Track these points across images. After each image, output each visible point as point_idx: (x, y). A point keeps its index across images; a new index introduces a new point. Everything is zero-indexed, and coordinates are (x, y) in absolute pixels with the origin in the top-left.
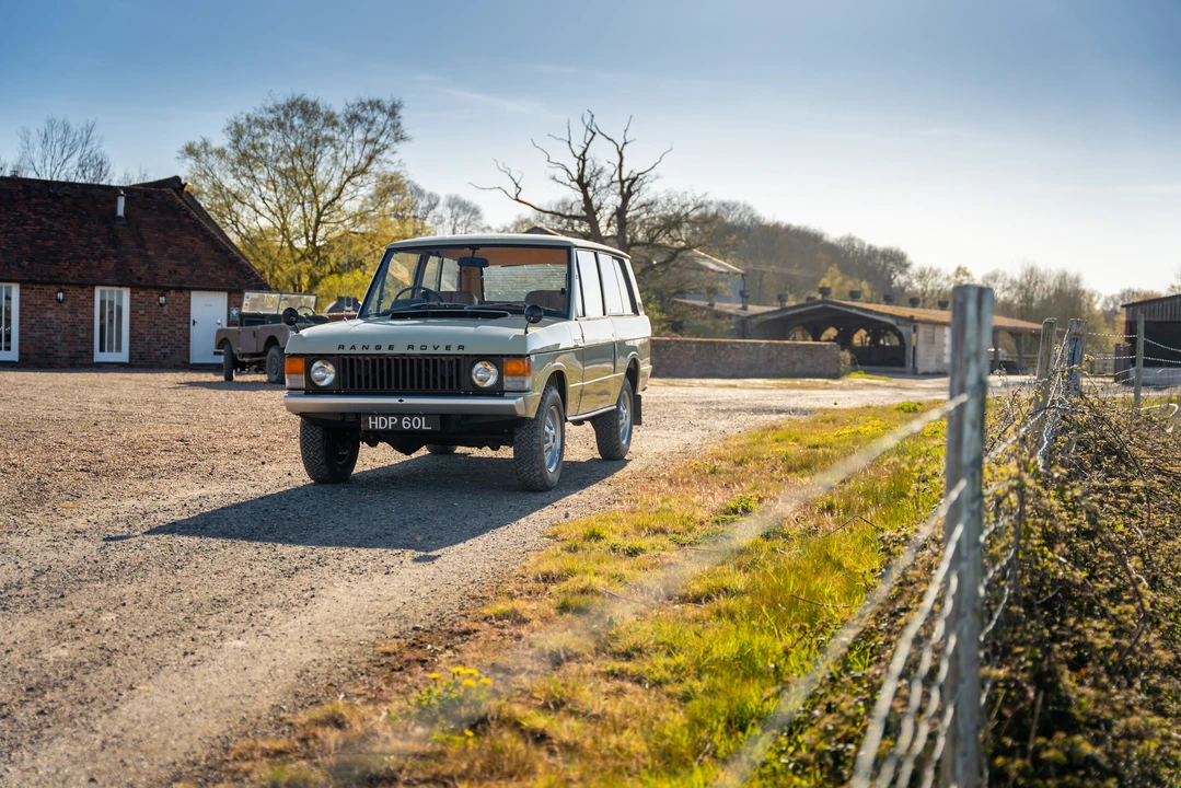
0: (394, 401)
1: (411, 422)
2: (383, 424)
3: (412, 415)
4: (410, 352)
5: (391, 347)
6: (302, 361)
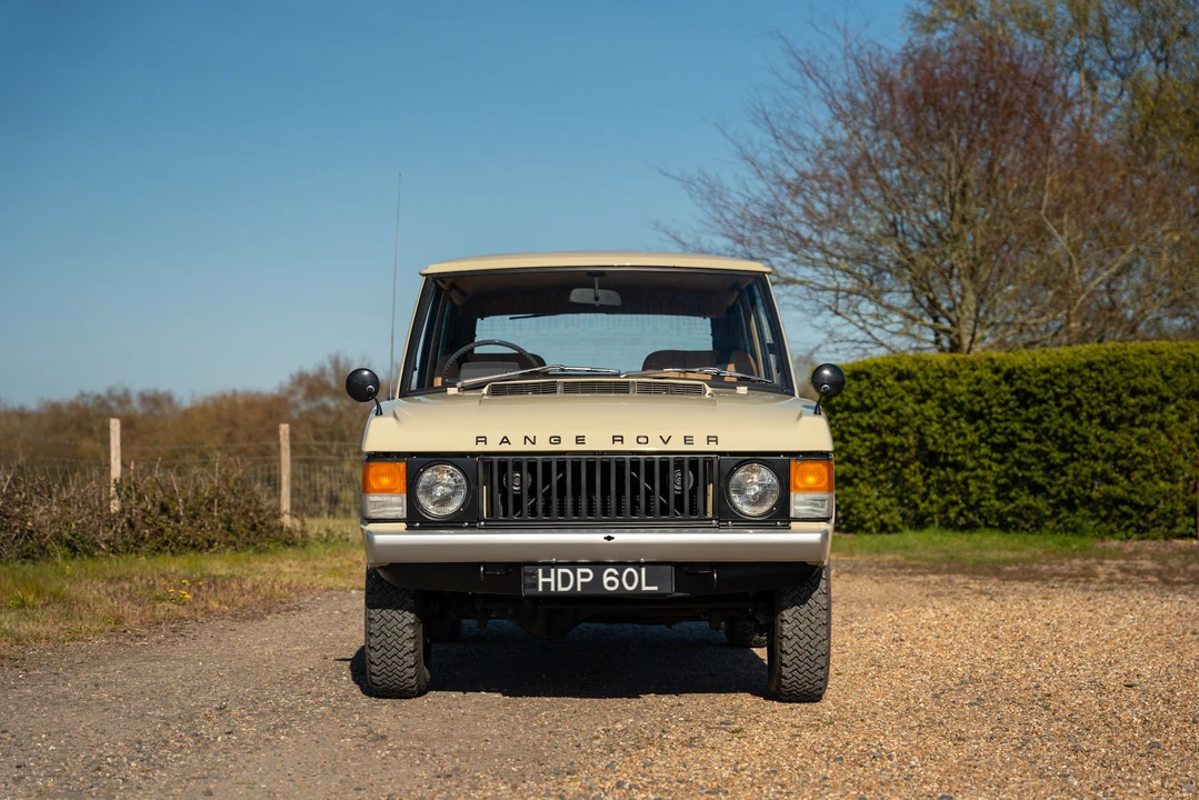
0: (597, 537)
1: (620, 578)
2: (565, 583)
3: (621, 565)
4: (618, 447)
5: (580, 440)
6: (402, 466)
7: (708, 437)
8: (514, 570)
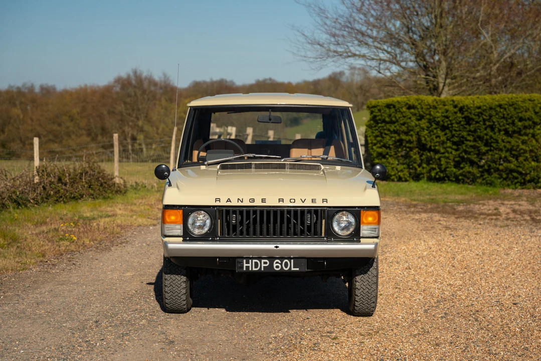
0: (271, 247)
1: (281, 264)
2: (256, 267)
3: (282, 259)
4: (281, 204)
5: (263, 200)
6: (181, 212)
7: (323, 199)
8: (232, 261)
